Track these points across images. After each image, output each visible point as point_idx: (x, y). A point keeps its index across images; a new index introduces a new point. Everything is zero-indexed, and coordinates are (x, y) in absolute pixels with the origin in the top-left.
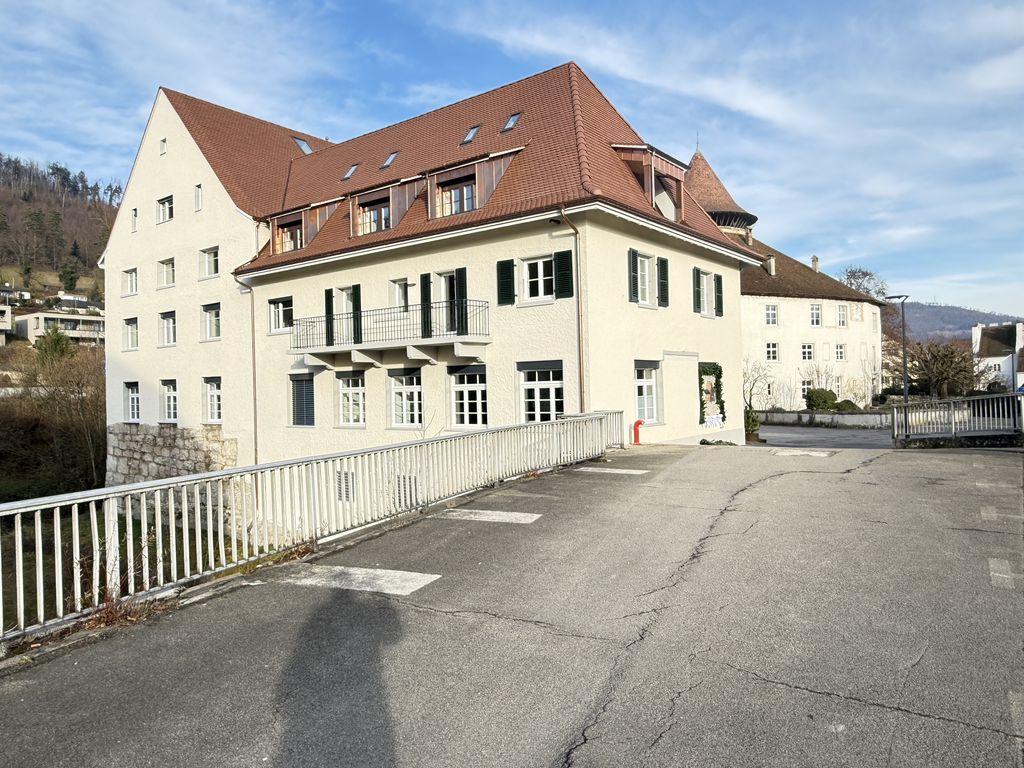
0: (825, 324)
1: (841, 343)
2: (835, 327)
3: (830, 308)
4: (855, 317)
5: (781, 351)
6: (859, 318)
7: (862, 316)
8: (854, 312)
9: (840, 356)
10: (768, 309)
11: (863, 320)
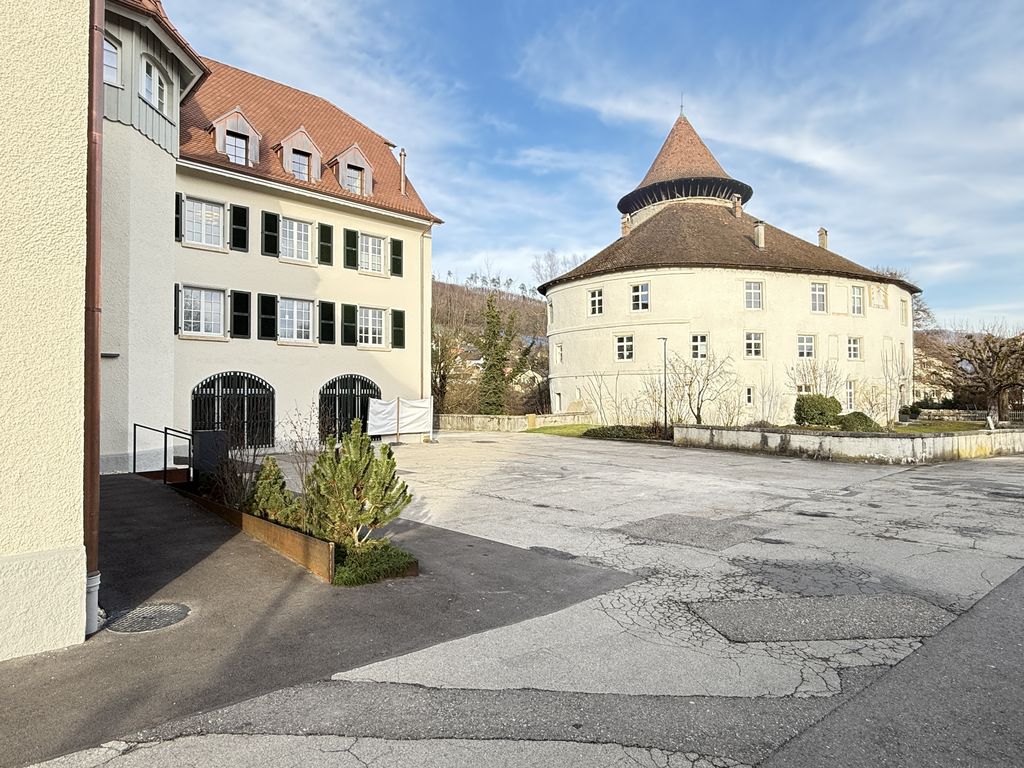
0: (831, 309)
1: (854, 336)
2: (846, 314)
3: (839, 289)
4: (875, 302)
5: (767, 345)
6: (882, 303)
7: (885, 302)
8: (875, 295)
9: (854, 353)
10: (749, 288)
11: (887, 307)
